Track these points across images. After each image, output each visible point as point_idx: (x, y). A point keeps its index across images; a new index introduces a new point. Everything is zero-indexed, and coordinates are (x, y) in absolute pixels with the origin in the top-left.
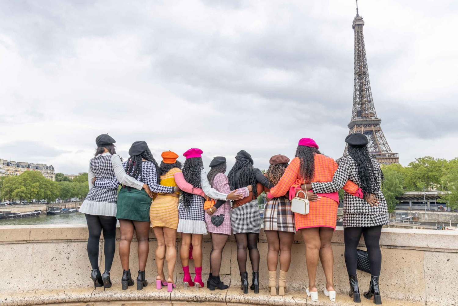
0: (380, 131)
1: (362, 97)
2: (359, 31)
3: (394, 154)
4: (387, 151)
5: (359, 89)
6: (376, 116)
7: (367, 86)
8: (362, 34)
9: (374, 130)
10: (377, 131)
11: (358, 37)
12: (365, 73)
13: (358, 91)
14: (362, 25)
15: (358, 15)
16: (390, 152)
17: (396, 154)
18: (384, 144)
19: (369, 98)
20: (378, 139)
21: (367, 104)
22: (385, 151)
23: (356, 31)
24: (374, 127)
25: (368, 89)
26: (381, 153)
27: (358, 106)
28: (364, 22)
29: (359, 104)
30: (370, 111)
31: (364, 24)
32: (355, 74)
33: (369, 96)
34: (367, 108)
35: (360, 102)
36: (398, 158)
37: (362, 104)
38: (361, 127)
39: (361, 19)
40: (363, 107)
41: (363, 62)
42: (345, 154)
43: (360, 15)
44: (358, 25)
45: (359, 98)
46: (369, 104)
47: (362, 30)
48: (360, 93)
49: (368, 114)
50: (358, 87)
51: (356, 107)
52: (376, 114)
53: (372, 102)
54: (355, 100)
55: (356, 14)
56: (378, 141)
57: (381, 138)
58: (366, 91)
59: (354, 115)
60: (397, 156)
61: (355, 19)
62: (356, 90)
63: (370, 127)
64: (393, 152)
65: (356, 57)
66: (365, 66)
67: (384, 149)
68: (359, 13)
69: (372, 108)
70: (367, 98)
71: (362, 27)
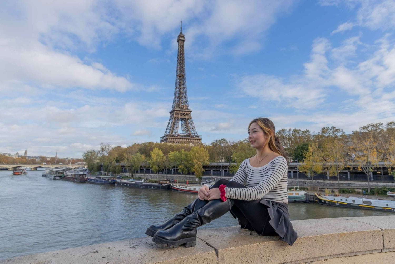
0: (191, 119)
1: (180, 94)
2: (182, 45)
3: (199, 136)
4: (195, 134)
5: (179, 87)
6: (189, 108)
7: (184, 85)
8: (183, 47)
9: (187, 118)
10: (189, 118)
11: (180, 49)
12: (183, 76)
13: (178, 88)
14: (183, 41)
15: (181, 33)
16: (196, 134)
17: (200, 136)
18: (193, 129)
19: (185, 95)
20: (189, 124)
21: (183, 99)
22: (193, 133)
23: (180, 44)
24: (187, 116)
25: (185, 88)
26: (190, 135)
27: (177, 99)
28: (185, 39)
29: (178, 98)
30: (185, 104)
31: (185, 41)
32: (177, 76)
33: (185, 93)
34: (183, 101)
35: (179, 96)
36: (201, 139)
37: (180, 98)
38: (178, 115)
39: (183, 36)
40: (181, 101)
41: (183, 67)
42: (166, 134)
43: (183, 33)
44: (181, 40)
45: (178, 94)
46: (185, 99)
47: (183, 44)
48: (179, 90)
49: (183, 106)
50: (178, 86)
51: (176, 100)
52: (189, 106)
53: (187, 98)
54: (176, 95)
55: (180, 32)
56: (189, 126)
57: (191, 124)
58: (184, 90)
59: (174, 106)
60: (201, 138)
61: (179, 35)
62: (177, 87)
63: (184, 115)
64: (199, 135)
65: (179, 64)
66: (184, 71)
67: (193, 132)
68: (182, 31)
69: (187, 102)
70: (184, 94)
71: (184, 43)
